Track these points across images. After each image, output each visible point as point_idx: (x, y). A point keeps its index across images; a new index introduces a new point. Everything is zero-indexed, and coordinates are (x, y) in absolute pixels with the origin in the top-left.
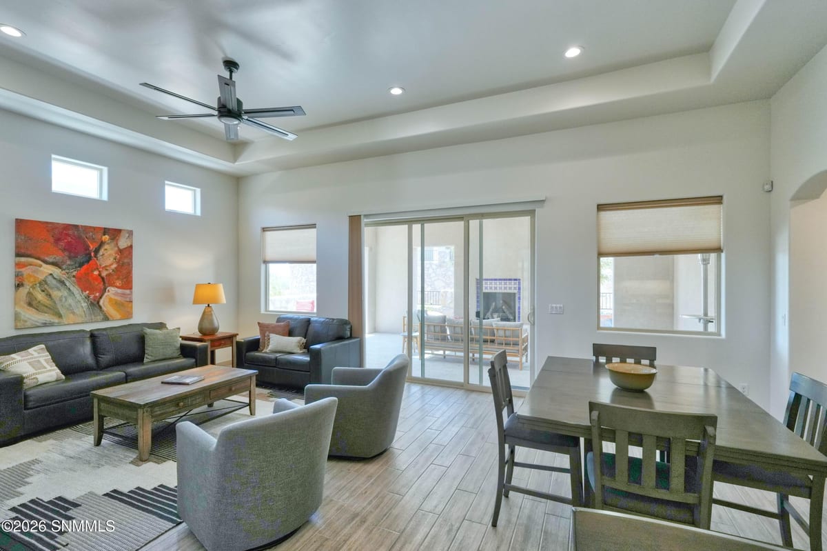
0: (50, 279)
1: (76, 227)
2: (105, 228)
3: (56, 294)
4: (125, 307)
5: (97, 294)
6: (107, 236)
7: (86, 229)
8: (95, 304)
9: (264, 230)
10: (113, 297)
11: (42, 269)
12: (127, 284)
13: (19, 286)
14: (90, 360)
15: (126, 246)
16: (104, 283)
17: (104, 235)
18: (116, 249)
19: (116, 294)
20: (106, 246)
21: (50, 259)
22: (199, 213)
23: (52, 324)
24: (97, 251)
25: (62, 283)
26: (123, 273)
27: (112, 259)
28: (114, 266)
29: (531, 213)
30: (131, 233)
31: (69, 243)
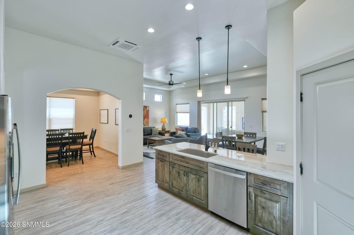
6: (145, 108)
9: (176, 104)
12: (148, 118)
15: (148, 110)
19: (146, 120)
22: (161, 101)
28: (146, 114)
29: (244, 100)
30: (149, 107)
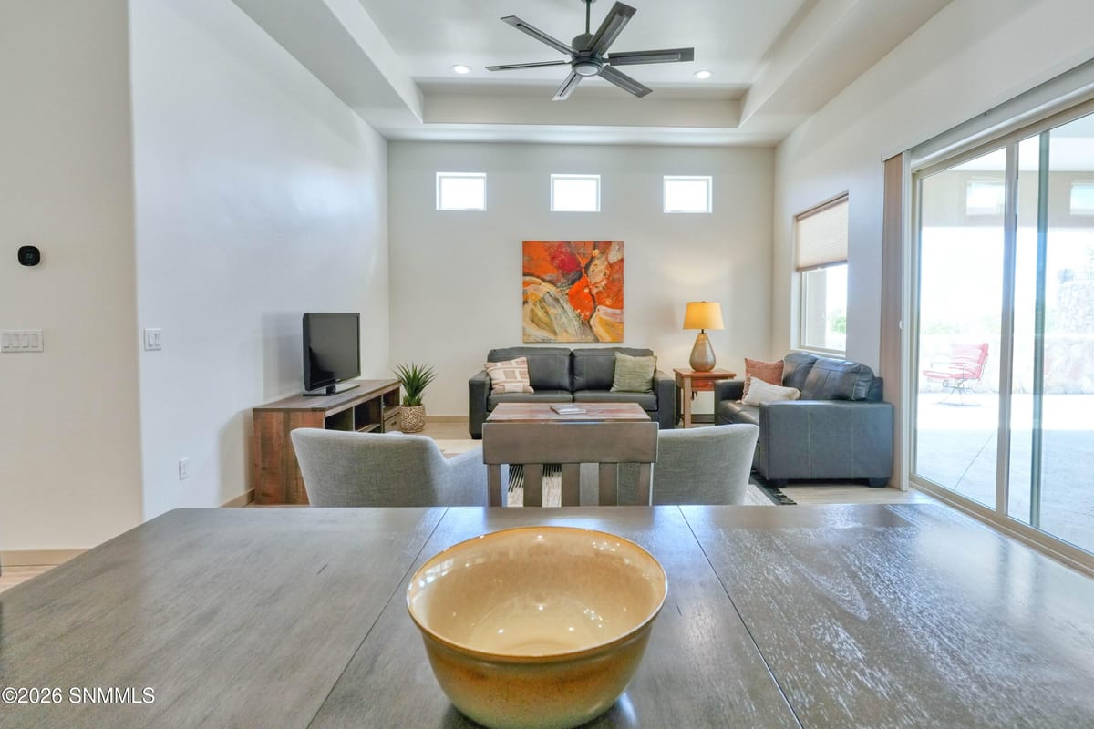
0: (547, 297)
1: (569, 243)
2: (595, 242)
3: (552, 311)
4: (616, 328)
5: (588, 313)
6: (597, 251)
7: (577, 244)
8: (586, 324)
9: (798, 218)
10: (603, 316)
11: (541, 287)
12: (618, 302)
13: (525, 302)
14: (566, 381)
15: (616, 260)
16: (595, 302)
17: (594, 249)
18: (606, 263)
19: (606, 313)
20: (596, 262)
21: (547, 278)
22: (711, 211)
23: (549, 341)
24: (587, 267)
25: (557, 300)
26: (614, 292)
27: (602, 275)
28: (604, 282)
30: (621, 245)
31: (563, 260)
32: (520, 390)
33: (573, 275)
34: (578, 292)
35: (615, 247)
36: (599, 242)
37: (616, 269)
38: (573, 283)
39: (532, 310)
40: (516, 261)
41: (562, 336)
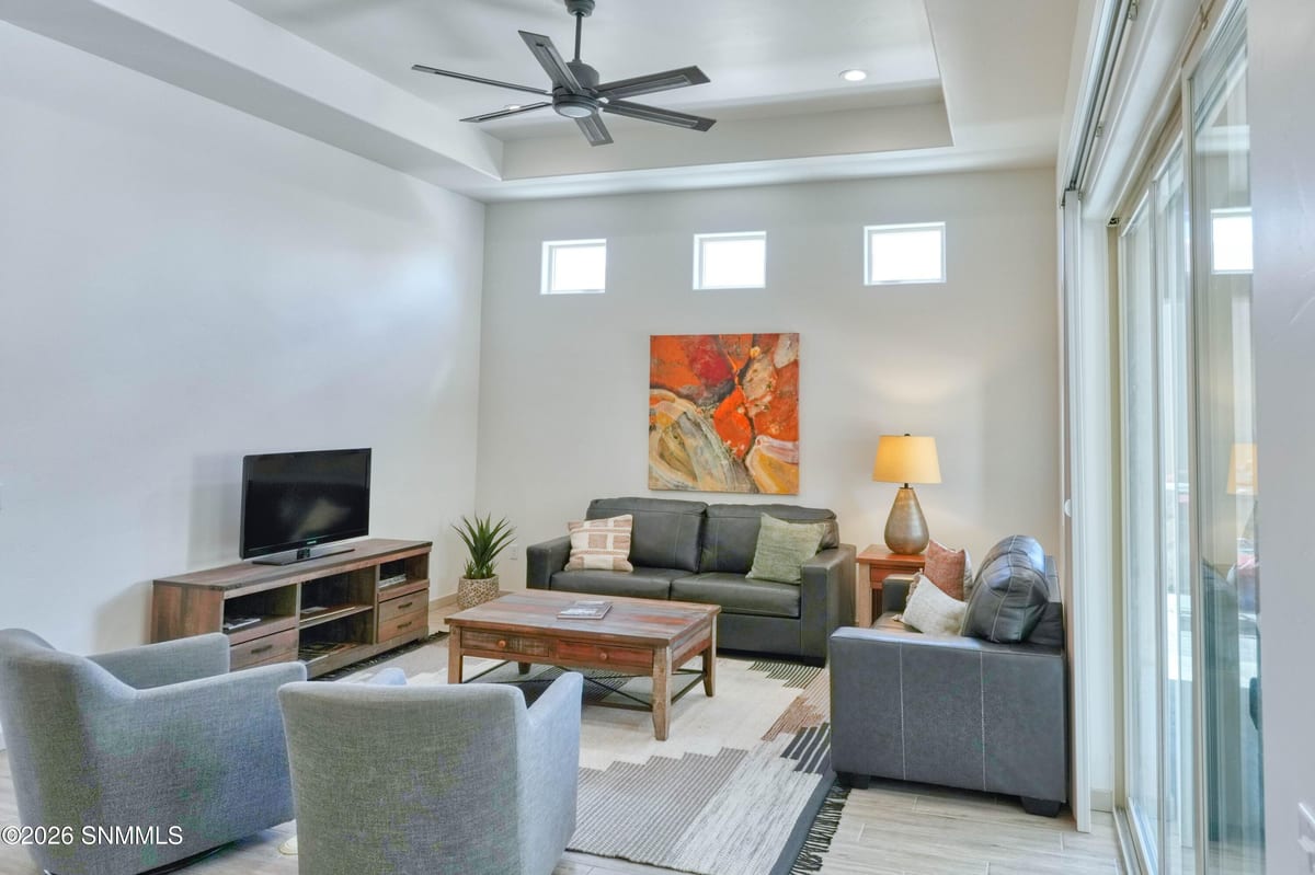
0: (684, 419)
1: (715, 337)
2: (754, 335)
3: (690, 442)
4: (788, 473)
5: (743, 447)
6: (757, 348)
7: (727, 338)
8: (739, 463)
10: (765, 452)
11: (675, 405)
12: (790, 431)
13: (652, 428)
15: (786, 363)
16: (753, 428)
17: (753, 346)
18: (771, 368)
19: (771, 448)
20: (756, 366)
21: (684, 391)
22: (939, 275)
23: (683, 489)
24: (742, 374)
25: (697, 425)
26: (784, 415)
27: (764, 387)
28: (768, 398)
30: (795, 338)
31: (706, 364)
32: (609, 565)
33: (720, 388)
34: (729, 413)
35: (784, 343)
36: (760, 335)
37: (788, 375)
38: (721, 399)
39: (661, 440)
40: (640, 366)
41: (705, 482)
